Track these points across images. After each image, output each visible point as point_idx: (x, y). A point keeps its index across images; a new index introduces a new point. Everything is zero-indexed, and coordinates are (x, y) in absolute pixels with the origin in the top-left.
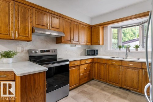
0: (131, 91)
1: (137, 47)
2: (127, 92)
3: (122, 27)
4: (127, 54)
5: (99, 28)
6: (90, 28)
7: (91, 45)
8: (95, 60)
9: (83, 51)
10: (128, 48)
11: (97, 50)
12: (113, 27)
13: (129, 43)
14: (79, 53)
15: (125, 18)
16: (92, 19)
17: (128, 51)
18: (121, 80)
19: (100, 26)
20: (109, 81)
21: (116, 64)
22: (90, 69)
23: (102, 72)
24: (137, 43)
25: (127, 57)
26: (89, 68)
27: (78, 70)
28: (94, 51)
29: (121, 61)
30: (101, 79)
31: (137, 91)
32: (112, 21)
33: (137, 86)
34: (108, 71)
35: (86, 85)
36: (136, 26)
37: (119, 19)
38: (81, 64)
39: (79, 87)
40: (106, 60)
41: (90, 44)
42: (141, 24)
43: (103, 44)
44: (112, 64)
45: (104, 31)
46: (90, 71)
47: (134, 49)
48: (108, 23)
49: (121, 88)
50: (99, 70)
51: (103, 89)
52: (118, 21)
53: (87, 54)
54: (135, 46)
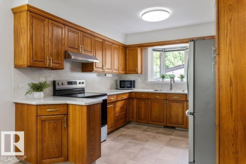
0: (176, 128)
1: (182, 77)
2: (172, 130)
3: (165, 51)
4: (171, 86)
5: (137, 50)
6: (124, 49)
7: (126, 73)
8: (134, 95)
9: (113, 82)
10: (172, 78)
11: (135, 81)
12: (154, 50)
13: (173, 70)
14: (109, 86)
15: (170, 41)
16: (127, 36)
17: (172, 82)
18: (165, 117)
19: (139, 47)
20: (151, 121)
21: (160, 98)
22: (127, 108)
23: (143, 111)
24: (182, 72)
25: (171, 89)
26: (125, 106)
27: (115, 108)
28: (129, 82)
29: (166, 94)
30: (141, 119)
31: (182, 128)
32: (154, 43)
33: (182, 122)
34: (150, 109)
35: (122, 129)
36: (181, 50)
37: (163, 42)
38: (118, 100)
39: (116, 132)
40: (148, 93)
41: (123, 72)
42: (186, 49)
43: (142, 73)
44: (156, 99)
45: (143, 53)
46: (126, 111)
47: (179, 79)
48: (149, 45)
49: (166, 127)
50: (139, 108)
51: (145, 131)
52: (161, 43)
53: (120, 87)
54: (179, 76)
